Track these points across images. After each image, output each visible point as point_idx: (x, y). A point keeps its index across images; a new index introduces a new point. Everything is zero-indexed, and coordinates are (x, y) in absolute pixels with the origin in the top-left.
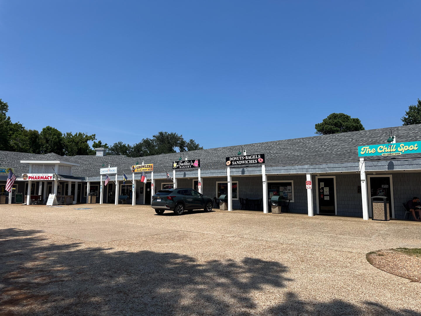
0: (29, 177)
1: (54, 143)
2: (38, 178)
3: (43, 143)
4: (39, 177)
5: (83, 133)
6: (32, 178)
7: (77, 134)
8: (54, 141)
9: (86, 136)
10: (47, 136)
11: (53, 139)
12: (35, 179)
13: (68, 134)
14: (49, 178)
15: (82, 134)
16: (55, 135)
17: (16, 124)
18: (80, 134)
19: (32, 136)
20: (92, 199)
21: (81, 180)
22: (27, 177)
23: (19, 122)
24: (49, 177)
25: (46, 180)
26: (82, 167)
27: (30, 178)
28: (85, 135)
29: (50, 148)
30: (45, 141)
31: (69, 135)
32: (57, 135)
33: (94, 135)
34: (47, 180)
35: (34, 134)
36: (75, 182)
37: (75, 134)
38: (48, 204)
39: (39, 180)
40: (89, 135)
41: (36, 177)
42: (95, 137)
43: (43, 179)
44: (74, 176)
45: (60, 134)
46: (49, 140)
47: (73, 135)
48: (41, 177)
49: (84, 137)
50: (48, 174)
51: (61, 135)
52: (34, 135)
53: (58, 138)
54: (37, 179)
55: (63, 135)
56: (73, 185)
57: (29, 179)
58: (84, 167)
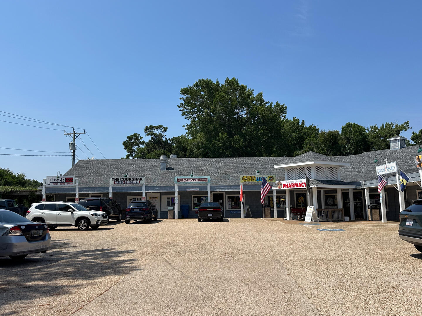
0: (283, 184)
1: (357, 142)
2: (293, 186)
3: (343, 144)
4: (293, 184)
5: (391, 123)
6: (286, 186)
7: (383, 126)
8: (356, 140)
9: (397, 126)
10: (348, 135)
11: (354, 137)
12: (289, 187)
13: (372, 128)
14: (303, 185)
15: (390, 125)
16: (356, 132)
17: (311, 127)
18: (387, 125)
19: (330, 137)
20: (373, 215)
21: (355, 186)
22: (281, 185)
23: (313, 124)
24: (303, 183)
25: (300, 187)
26: (367, 167)
27: (284, 186)
28: (395, 125)
29: (353, 149)
30: (345, 142)
31: (374, 128)
32: (359, 131)
33: (408, 123)
34: (302, 187)
35: (332, 134)
36: (348, 189)
37: (381, 126)
38: (306, 220)
39: (293, 188)
40: (400, 124)
41: (290, 184)
42: (409, 125)
43: (298, 187)
44: (345, 181)
45: (362, 130)
46: (351, 139)
47: (379, 128)
48: (295, 184)
49: (394, 127)
50: (302, 180)
51: (364, 131)
52: (332, 136)
53: (361, 134)
54: (291, 187)
55: (367, 131)
56: (345, 195)
57: (283, 188)
58: (368, 168)
